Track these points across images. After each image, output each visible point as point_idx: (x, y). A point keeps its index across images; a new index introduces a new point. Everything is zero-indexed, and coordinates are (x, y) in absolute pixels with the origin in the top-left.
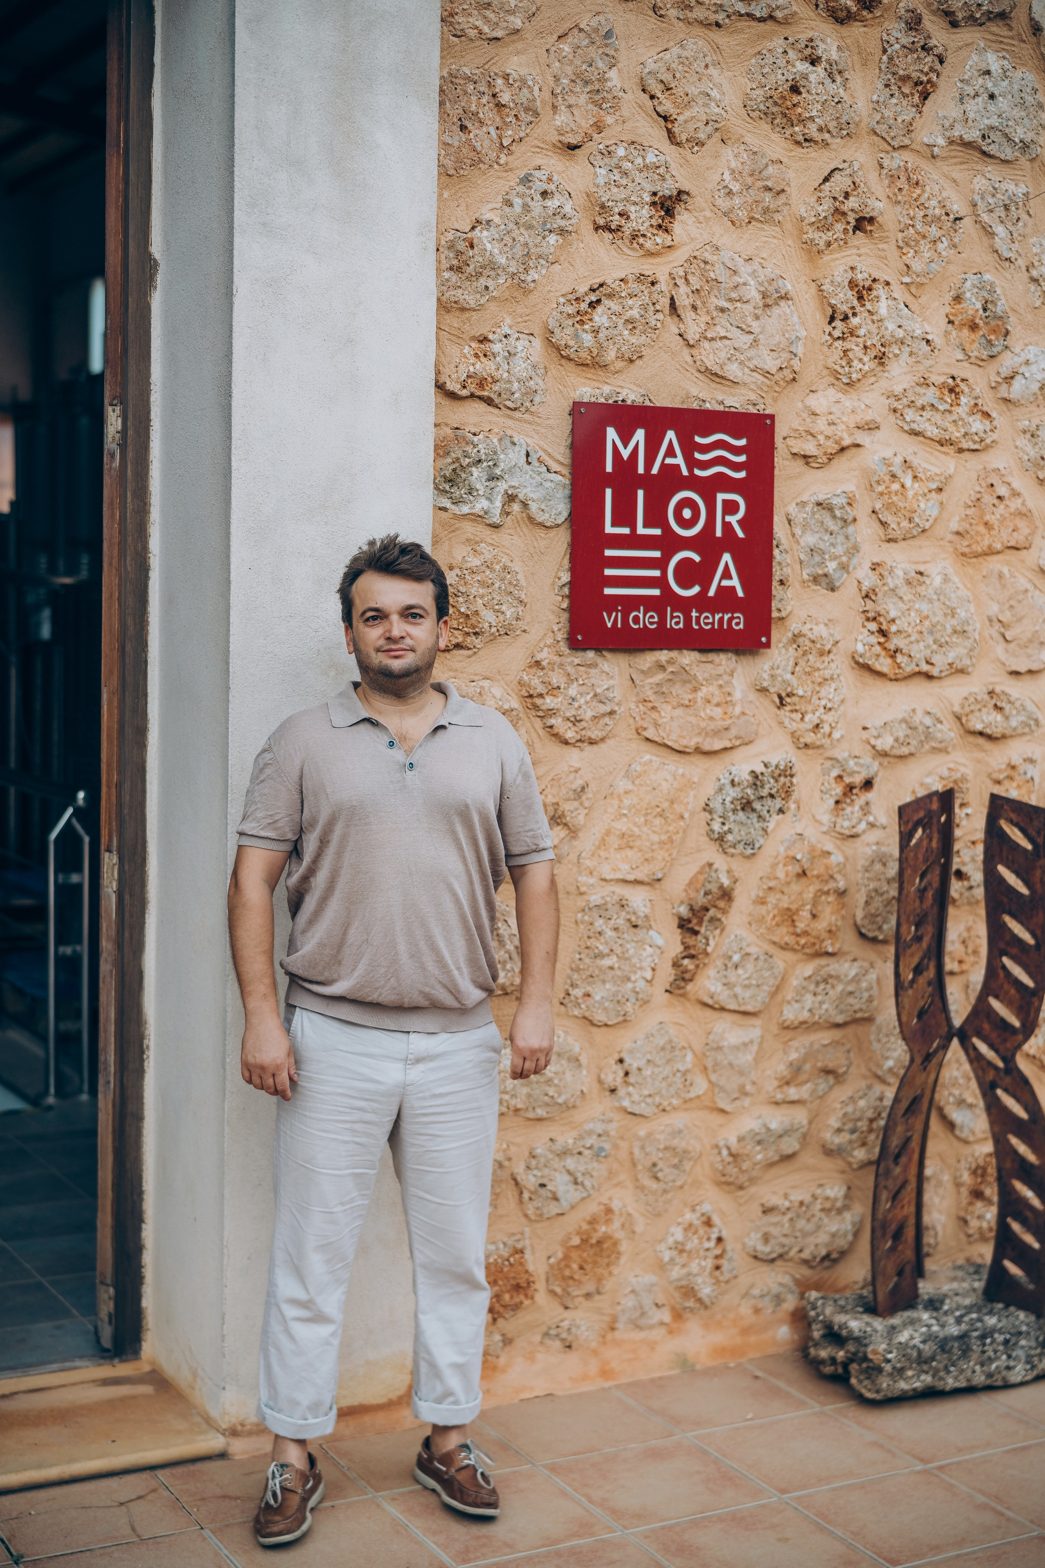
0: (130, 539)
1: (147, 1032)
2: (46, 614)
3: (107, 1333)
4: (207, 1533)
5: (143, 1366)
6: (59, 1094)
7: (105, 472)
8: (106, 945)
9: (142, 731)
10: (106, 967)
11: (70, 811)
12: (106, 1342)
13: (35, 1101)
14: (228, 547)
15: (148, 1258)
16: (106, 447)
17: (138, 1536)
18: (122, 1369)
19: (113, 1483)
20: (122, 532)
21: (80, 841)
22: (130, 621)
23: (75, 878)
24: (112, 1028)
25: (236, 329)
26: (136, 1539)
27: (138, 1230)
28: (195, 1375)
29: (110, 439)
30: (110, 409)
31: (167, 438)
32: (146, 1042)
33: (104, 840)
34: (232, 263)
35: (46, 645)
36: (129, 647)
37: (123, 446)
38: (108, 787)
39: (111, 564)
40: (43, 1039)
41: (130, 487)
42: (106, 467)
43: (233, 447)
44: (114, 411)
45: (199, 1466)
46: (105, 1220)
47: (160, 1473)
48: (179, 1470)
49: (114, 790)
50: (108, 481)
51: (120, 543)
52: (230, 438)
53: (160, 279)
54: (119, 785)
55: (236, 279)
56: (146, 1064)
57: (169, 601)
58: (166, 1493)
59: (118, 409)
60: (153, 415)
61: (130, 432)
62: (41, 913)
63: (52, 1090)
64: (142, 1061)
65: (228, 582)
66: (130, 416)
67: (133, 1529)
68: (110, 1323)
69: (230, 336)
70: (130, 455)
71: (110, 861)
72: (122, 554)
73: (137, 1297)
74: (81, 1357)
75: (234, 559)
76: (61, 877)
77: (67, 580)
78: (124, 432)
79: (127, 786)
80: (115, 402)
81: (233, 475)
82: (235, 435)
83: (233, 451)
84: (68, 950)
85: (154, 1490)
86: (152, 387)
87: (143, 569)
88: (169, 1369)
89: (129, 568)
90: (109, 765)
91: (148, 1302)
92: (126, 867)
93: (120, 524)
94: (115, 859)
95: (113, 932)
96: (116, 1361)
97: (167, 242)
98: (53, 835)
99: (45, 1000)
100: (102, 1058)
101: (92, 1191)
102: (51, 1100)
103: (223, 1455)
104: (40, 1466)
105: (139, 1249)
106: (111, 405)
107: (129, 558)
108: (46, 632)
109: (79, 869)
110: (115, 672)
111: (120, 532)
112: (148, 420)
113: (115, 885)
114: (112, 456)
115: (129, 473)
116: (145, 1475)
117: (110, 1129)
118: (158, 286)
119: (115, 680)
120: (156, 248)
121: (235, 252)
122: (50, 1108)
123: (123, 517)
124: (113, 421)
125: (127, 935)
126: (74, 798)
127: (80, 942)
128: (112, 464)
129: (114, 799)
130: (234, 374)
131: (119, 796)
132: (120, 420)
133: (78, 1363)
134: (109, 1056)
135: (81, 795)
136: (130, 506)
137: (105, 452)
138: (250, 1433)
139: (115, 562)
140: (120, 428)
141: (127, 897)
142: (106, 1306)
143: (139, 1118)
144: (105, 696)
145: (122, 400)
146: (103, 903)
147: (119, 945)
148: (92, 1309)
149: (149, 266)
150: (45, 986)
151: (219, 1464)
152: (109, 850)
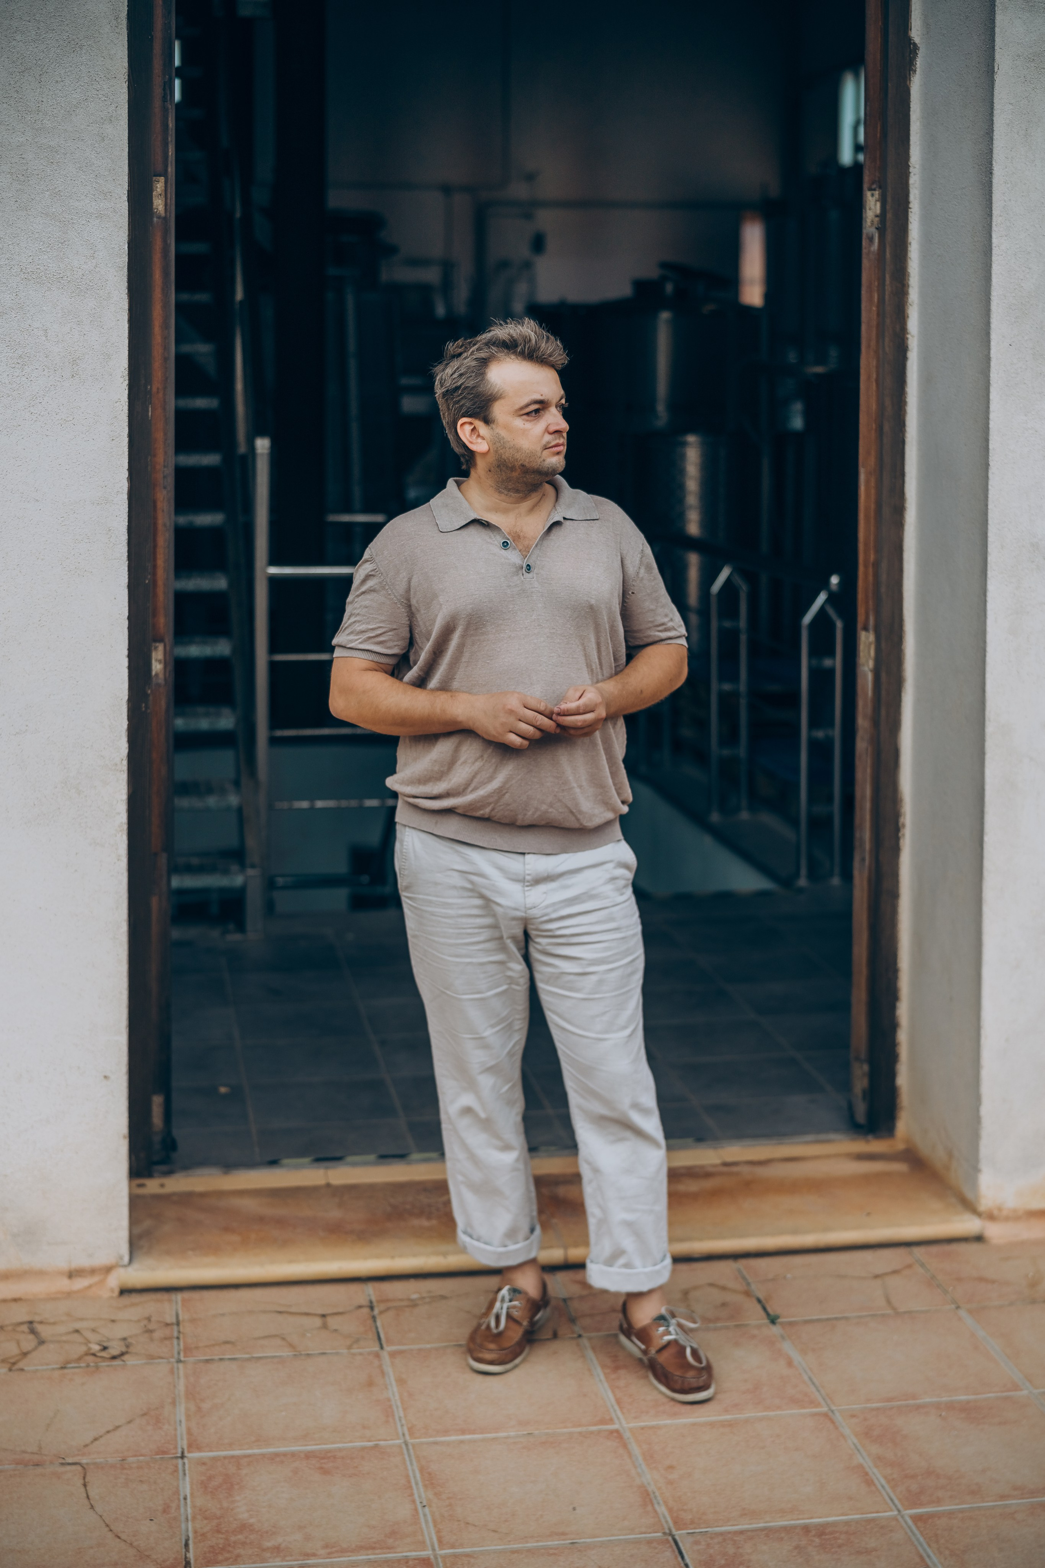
0: (888, 321)
1: (903, 810)
2: (798, 407)
3: (861, 1110)
4: (962, 1313)
5: (898, 1144)
6: (812, 875)
7: (864, 256)
8: (863, 723)
9: (899, 510)
10: (862, 745)
11: (822, 598)
12: (861, 1118)
13: (787, 882)
14: (988, 324)
15: (903, 1036)
16: (865, 231)
17: (894, 1309)
18: (876, 1146)
19: (867, 1255)
20: (881, 314)
21: (833, 626)
22: (888, 402)
23: (827, 663)
24: (868, 805)
25: (997, 106)
26: (889, 1311)
27: (892, 1008)
28: (950, 1155)
29: (869, 224)
30: (869, 194)
31: (926, 218)
32: (901, 820)
33: (861, 618)
34: (993, 40)
35: (797, 435)
36: (886, 428)
37: (882, 230)
38: (866, 566)
39: (869, 346)
40: (794, 822)
41: (889, 268)
42: (864, 251)
43: (994, 224)
44: (873, 195)
45: (954, 1247)
46: (859, 996)
47: (918, 1251)
48: (934, 1249)
49: (871, 570)
50: (866, 264)
51: (878, 325)
52: (990, 215)
53: (919, 62)
54: (876, 565)
55: (997, 56)
56: (901, 841)
57: (927, 380)
58: (921, 1270)
59: (877, 193)
60: (912, 197)
61: (889, 216)
62: (793, 699)
63: (804, 871)
64: (897, 839)
65: (988, 359)
66: (889, 200)
67: (889, 1302)
68: (864, 1098)
69: (991, 114)
70: (889, 237)
71: (866, 640)
72: (880, 335)
73: (892, 1075)
74: (836, 1130)
75: (994, 336)
76: (814, 662)
77: (819, 369)
78: (882, 216)
79: (884, 565)
80: (874, 186)
81: (994, 252)
82: (996, 212)
83: (994, 228)
84: (820, 734)
85: (909, 1266)
86: (911, 170)
87: (902, 349)
88: (924, 1148)
89: (887, 349)
90: (866, 544)
91: (903, 1079)
92: (883, 645)
93: (878, 307)
94: (871, 637)
95: (869, 710)
96: (870, 1137)
97: (927, 25)
98: (808, 619)
99: (797, 785)
100: (857, 835)
101: (846, 972)
102: (802, 882)
103: (979, 1239)
104: (795, 1232)
105: (894, 1026)
106: (870, 189)
107: (887, 340)
108: (797, 423)
109: (832, 653)
110: (873, 453)
111: (878, 315)
112: (907, 202)
113: (871, 664)
114: (871, 239)
115: (888, 255)
116: (901, 1251)
117: (865, 905)
118: (918, 70)
119: (872, 461)
120: (916, 33)
121: (997, 30)
122: (801, 890)
123: (882, 300)
124: (872, 206)
125: (883, 712)
126: (826, 584)
127: (832, 724)
128: (871, 248)
129: (871, 578)
130: (995, 151)
131: (876, 575)
132: (878, 204)
133: (832, 1136)
134: (865, 834)
135: (835, 580)
136: (888, 288)
137: (864, 236)
138: (1007, 1219)
139: (873, 343)
140: (878, 211)
141: (883, 676)
142: (860, 1082)
143: (894, 895)
144: (862, 477)
145: (882, 185)
146: (860, 682)
147: (876, 722)
148: (846, 1086)
149: (909, 50)
150: (797, 770)
151: (974, 1247)
152: (866, 629)
